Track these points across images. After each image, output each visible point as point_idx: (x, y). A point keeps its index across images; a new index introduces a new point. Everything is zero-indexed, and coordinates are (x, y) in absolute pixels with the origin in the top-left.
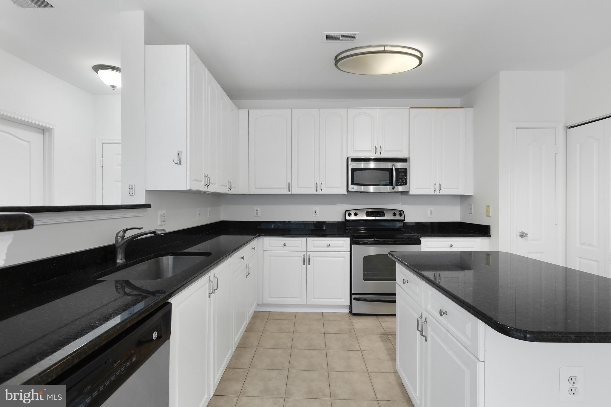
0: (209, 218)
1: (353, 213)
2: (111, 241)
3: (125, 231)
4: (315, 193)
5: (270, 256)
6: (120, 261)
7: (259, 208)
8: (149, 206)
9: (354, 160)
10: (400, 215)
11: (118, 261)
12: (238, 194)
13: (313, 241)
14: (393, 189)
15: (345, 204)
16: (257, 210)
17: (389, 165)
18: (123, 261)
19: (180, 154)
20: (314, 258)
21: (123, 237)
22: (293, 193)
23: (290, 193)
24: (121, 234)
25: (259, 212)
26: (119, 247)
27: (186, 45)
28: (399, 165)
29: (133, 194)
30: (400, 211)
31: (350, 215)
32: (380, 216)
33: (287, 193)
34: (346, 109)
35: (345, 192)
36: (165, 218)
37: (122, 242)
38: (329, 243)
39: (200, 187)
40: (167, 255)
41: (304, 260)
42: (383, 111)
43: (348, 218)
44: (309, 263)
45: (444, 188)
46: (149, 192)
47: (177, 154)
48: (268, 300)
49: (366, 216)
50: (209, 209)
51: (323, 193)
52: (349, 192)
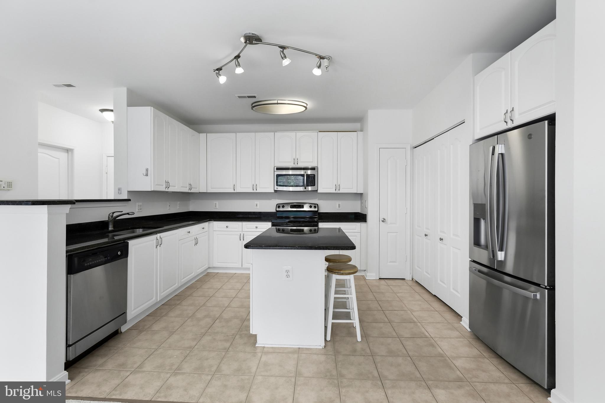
0: (179, 209)
1: (281, 206)
2: (106, 219)
3: (113, 213)
4: (252, 191)
5: (217, 234)
6: (111, 228)
7: (217, 202)
8: (129, 200)
9: (278, 169)
10: (315, 207)
11: (110, 229)
12: (199, 193)
13: (246, 224)
14: (305, 188)
15: (278, 199)
17: (302, 172)
18: (113, 229)
19: (147, 170)
20: (247, 236)
21: (112, 216)
22: (237, 191)
23: (235, 192)
24: (111, 215)
25: (217, 205)
26: (110, 221)
27: (150, 107)
28: (309, 172)
29: (121, 193)
30: (315, 204)
31: (279, 207)
32: (300, 208)
33: (233, 191)
34: (274, 133)
35: (273, 191)
36: (141, 207)
37: (112, 219)
38: (257, 225)
39: (163, 188)
40: (139, 228)
41: (240, 238)
42: (300, 134)
43: (278, 209)
44: (244, 240)
45: (342, 188)
46: (129, 192)
47: (145, 170)
48: (216, 264)
49: (291, 208)
50: (178, 203)
51: (257, 191)
52: (276, 191)
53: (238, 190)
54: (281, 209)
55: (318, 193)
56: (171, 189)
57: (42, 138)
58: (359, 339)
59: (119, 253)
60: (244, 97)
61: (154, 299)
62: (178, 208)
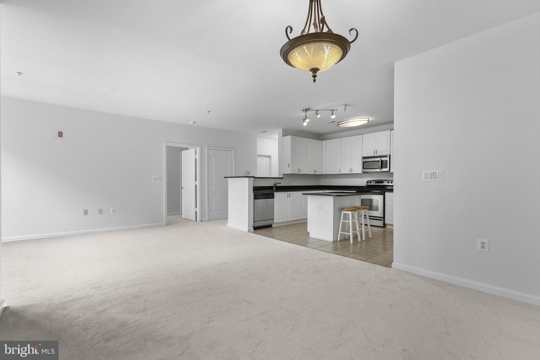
1: (369, 182)
3: (275, 183)
4: (350, 173)
6: (274, 189)
7: (334, 180)
8: (283, 178)
9: (364, 158)
10: (391, 182)
12: (323, 174)
14: (381, 170)
16: (334, 181)
17: (378, 159)
19: (289, 164)
23: (341, 173)
25: (334, 182)
26: (274, 186)
27: (290, 136)
28: (383, 159)
29: (280, 175)
32: (381, 183)
33: (339, 173)
34: (362, 135)
36: (289, 181)
39: (297, 172)
42: (378, 134)
43: (367, 184)
46: (283, 174)
49: (375, 183)
51: (353, 173)
52: (363, 172)
53: (342, 172)
54: (369, 184)
55: (391, 173)
56: (301, 173)
57: (259, 153)
58: (351, 242)
59: (270, 196)
60: (330, 122)
61: (286, 219)
62: (312, 183)
